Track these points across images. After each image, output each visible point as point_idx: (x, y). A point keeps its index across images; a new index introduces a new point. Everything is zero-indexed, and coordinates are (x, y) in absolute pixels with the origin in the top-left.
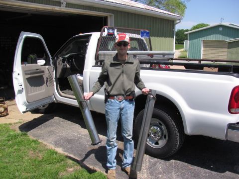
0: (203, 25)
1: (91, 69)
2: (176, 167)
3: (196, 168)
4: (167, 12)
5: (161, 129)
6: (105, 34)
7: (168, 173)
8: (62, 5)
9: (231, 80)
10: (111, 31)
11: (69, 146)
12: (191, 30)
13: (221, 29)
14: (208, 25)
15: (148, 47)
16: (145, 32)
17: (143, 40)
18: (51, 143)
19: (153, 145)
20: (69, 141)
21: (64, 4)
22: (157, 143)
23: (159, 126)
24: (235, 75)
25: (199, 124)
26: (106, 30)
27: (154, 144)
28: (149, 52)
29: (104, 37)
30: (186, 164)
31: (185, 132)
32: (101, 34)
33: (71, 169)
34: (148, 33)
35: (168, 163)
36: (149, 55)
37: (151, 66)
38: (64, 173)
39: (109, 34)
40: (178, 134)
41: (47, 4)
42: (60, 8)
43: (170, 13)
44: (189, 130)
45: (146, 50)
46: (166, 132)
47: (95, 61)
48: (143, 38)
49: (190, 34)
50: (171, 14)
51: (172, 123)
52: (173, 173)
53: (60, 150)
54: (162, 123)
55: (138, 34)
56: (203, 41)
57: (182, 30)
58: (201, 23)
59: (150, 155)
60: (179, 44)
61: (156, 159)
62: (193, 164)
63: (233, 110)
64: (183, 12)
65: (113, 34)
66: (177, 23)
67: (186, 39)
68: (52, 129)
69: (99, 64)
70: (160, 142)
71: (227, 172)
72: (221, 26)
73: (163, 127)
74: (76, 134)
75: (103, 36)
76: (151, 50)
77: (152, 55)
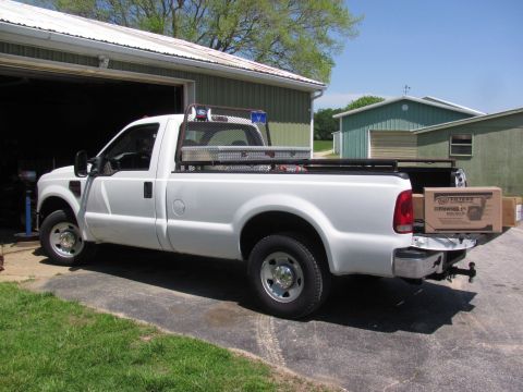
0: (371, 100)
1: (170, 177)
2: (320, 329)
3: (351, 329)
4: (295, 76)
5: (292, 269)
6: (192, 117)
7: (307, 336)
8: (102, 65)
9: (395, 183)
10: (201, 112)
11: (135, 310)
12: (347, 110)
13: (405, 107)
14: (381, 100)
15: (264, 140)
16: (259, 114)
17: (254, 129)
18: (102, 307)
19: (280, 299)
20: (134, 303)
21: (106, 62)
22: (286, 295)
23: (289, 264)
24: (402, 174)
25: (353, 253)
26: (193, 110)
27: (281, 297)
28: (266, 147)
29: (191, 123)
30: (335, 325)
31: (331, 270)
32: (186, 118)
33: (147, 338)
34: (263, 116)
35: (306, 325)
36: (267, 152)
37: (273, 167)
38: (138, 343)
39: (198, 117)
40: (320, 275)
41: (73, 63)
42: (97, 69)
43: (301, 78)
44: (336, 266)
45: (262, 145)
46: (300, 274)
47: (175, 164)
48: (255, 125)
49: (344, 117)
50: (305, 79)
51: (309, 257)
52: (315, 336)
53: (121, 315)
54: (293, 259)
55: (247, 117)
56: (371, 132)
57: (329, 110)
58: (367, 95)
59: (275, 316)
60: (322, 139)
61: (286, 321)
62: (346, 324)
63: (400, 228)
64: (327, 74)
65: (205, 117)
66: (316, 97)
67: (338, 130)
68: (97, 287)
69: (183, 168)
70: (291, 292)
71: (399, 332)
72: (405, 101)
73: (296, 266)
74: (143, 294)
75: (189, 120)
76: (270, 144)
77: (272, 153)
